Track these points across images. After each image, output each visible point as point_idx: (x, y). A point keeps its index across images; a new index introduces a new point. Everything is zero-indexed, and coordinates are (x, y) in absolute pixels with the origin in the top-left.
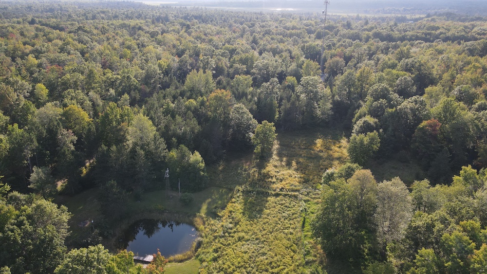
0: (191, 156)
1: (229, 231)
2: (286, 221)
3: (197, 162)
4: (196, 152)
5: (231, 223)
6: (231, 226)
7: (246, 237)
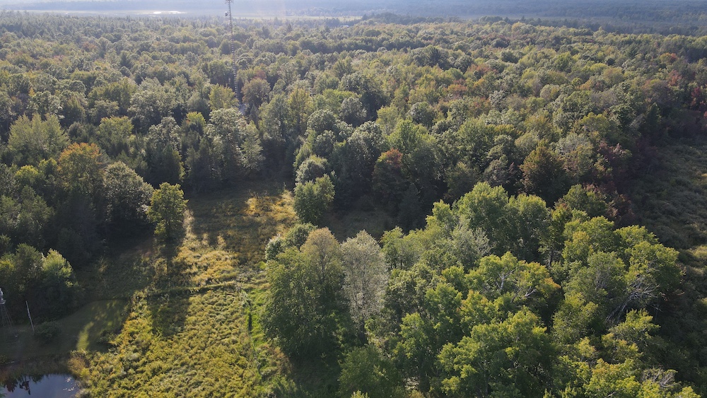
0: (44, 259)
1: (135, 364)
2: (224, 326)
3: (57, 267)
4: (51, 251)
5: (135, 351)
6: (136, 355)
7: (165, 366)
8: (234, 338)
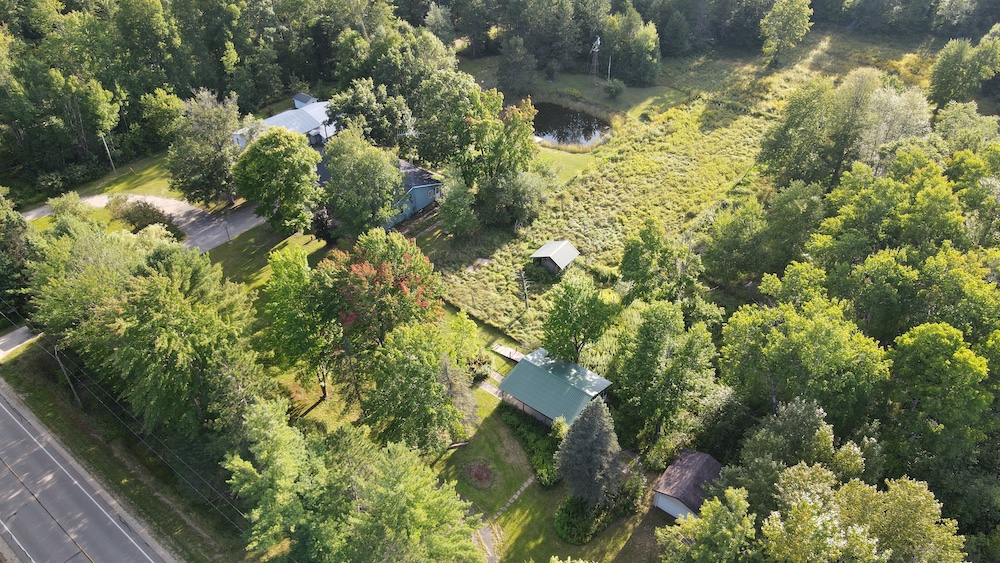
8: (743, 158)
